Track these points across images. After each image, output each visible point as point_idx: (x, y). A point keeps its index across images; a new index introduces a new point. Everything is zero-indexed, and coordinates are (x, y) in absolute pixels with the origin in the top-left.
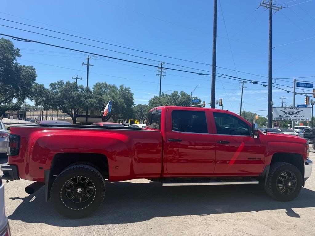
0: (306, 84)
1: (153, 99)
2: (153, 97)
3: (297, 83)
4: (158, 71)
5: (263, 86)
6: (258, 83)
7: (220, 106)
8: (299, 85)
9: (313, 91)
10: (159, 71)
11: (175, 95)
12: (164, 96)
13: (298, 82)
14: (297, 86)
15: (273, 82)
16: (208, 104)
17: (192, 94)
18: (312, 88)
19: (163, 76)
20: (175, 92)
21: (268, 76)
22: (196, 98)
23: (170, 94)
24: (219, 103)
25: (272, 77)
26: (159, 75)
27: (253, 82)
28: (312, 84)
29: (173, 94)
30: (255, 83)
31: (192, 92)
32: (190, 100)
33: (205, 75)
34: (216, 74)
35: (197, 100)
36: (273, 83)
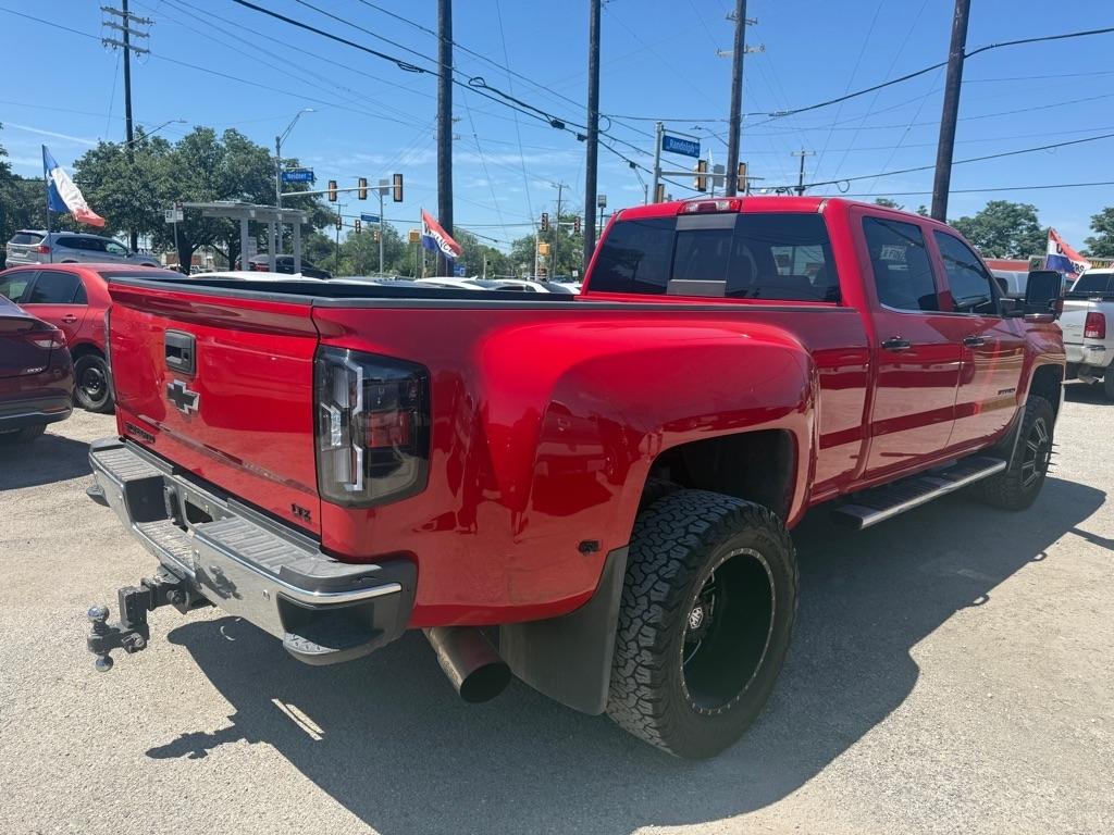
0: (685, 142)
1: (95, 154)
2: (95, 146)
3: (665, 137)
4: (109, 24)
5: (576, 138)
6: (567, 125)
7: (395, 200)
8: (667, 143)
9: (697, 167)
10: (114, 26)
11: (199, 142)
12: (146, 144)
13: (667, 134)
14: (664, 149)
15: (600, 128)
16: (349, 191)
17: (278, 147)
18: (698, 157)
19: (138, 51)
20: (199, 129)
21: (586, 103)
22: (294, 162)
23: (175, 137)
24: (391, 190)
25: (600, 110)
26: (114, 43)
27: (552, 119)
28: (698, 145)
29: (191, 139)
30: (558, 124)
31: (278, 139)
32: (271, 170)
33: (421, 71)
34: (454, 75)
35: (295, 172)
36: (601, 132)
